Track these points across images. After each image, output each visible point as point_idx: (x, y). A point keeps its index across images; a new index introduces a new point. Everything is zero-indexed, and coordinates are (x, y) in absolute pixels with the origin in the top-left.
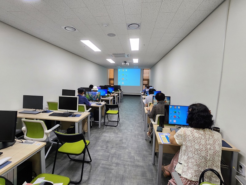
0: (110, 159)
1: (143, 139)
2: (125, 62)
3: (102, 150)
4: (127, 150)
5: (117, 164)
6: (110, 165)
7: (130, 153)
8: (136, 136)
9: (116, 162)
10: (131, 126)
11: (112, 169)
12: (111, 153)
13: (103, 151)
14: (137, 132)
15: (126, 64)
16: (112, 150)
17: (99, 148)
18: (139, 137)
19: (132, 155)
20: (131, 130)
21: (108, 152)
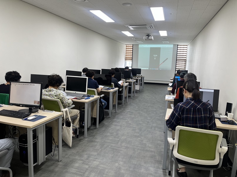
0: (119, 143)
1: (160, 131)
2: (148, 35)
3: (111, 136)
4: (139, 139)
5: (127, 148)
6: (119, 148)
7: (142, 141)
8: (153, 128)
9: (125, 146)
10: (149, 118)
11: (121, 150)
12: (122, 139)
13: (113, 137)
14: (155, 125)
15: (150, 38)
16: (123, 137)
17: (108, 134)
18: (156, 129)
19: (144, 142)
20: (148, 122)
21: (118, 138)
